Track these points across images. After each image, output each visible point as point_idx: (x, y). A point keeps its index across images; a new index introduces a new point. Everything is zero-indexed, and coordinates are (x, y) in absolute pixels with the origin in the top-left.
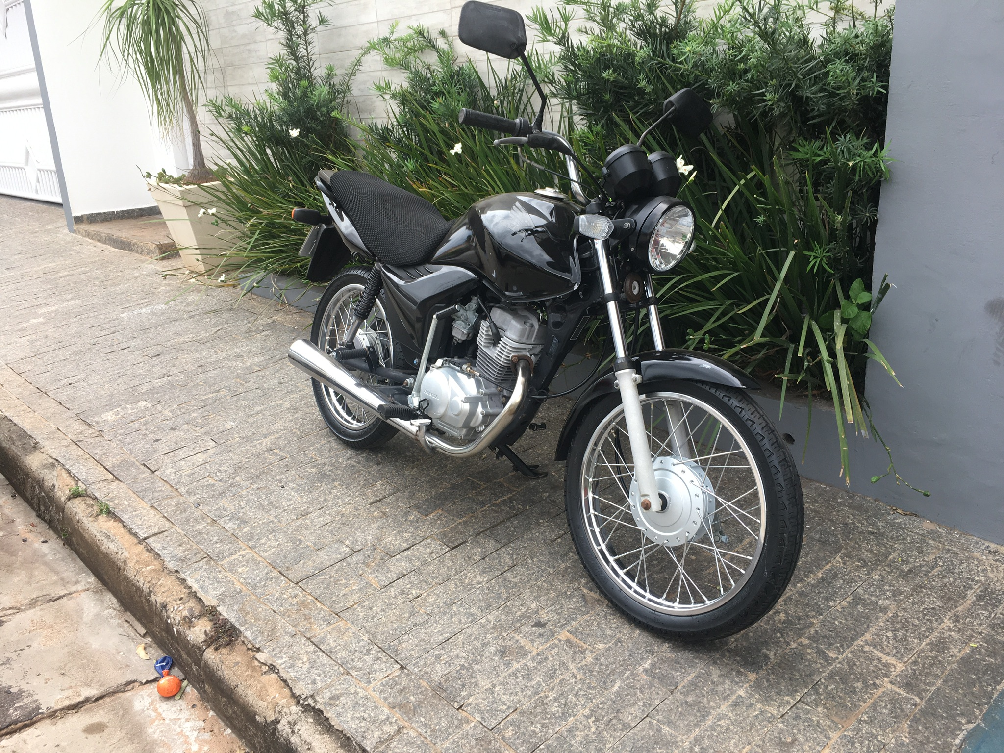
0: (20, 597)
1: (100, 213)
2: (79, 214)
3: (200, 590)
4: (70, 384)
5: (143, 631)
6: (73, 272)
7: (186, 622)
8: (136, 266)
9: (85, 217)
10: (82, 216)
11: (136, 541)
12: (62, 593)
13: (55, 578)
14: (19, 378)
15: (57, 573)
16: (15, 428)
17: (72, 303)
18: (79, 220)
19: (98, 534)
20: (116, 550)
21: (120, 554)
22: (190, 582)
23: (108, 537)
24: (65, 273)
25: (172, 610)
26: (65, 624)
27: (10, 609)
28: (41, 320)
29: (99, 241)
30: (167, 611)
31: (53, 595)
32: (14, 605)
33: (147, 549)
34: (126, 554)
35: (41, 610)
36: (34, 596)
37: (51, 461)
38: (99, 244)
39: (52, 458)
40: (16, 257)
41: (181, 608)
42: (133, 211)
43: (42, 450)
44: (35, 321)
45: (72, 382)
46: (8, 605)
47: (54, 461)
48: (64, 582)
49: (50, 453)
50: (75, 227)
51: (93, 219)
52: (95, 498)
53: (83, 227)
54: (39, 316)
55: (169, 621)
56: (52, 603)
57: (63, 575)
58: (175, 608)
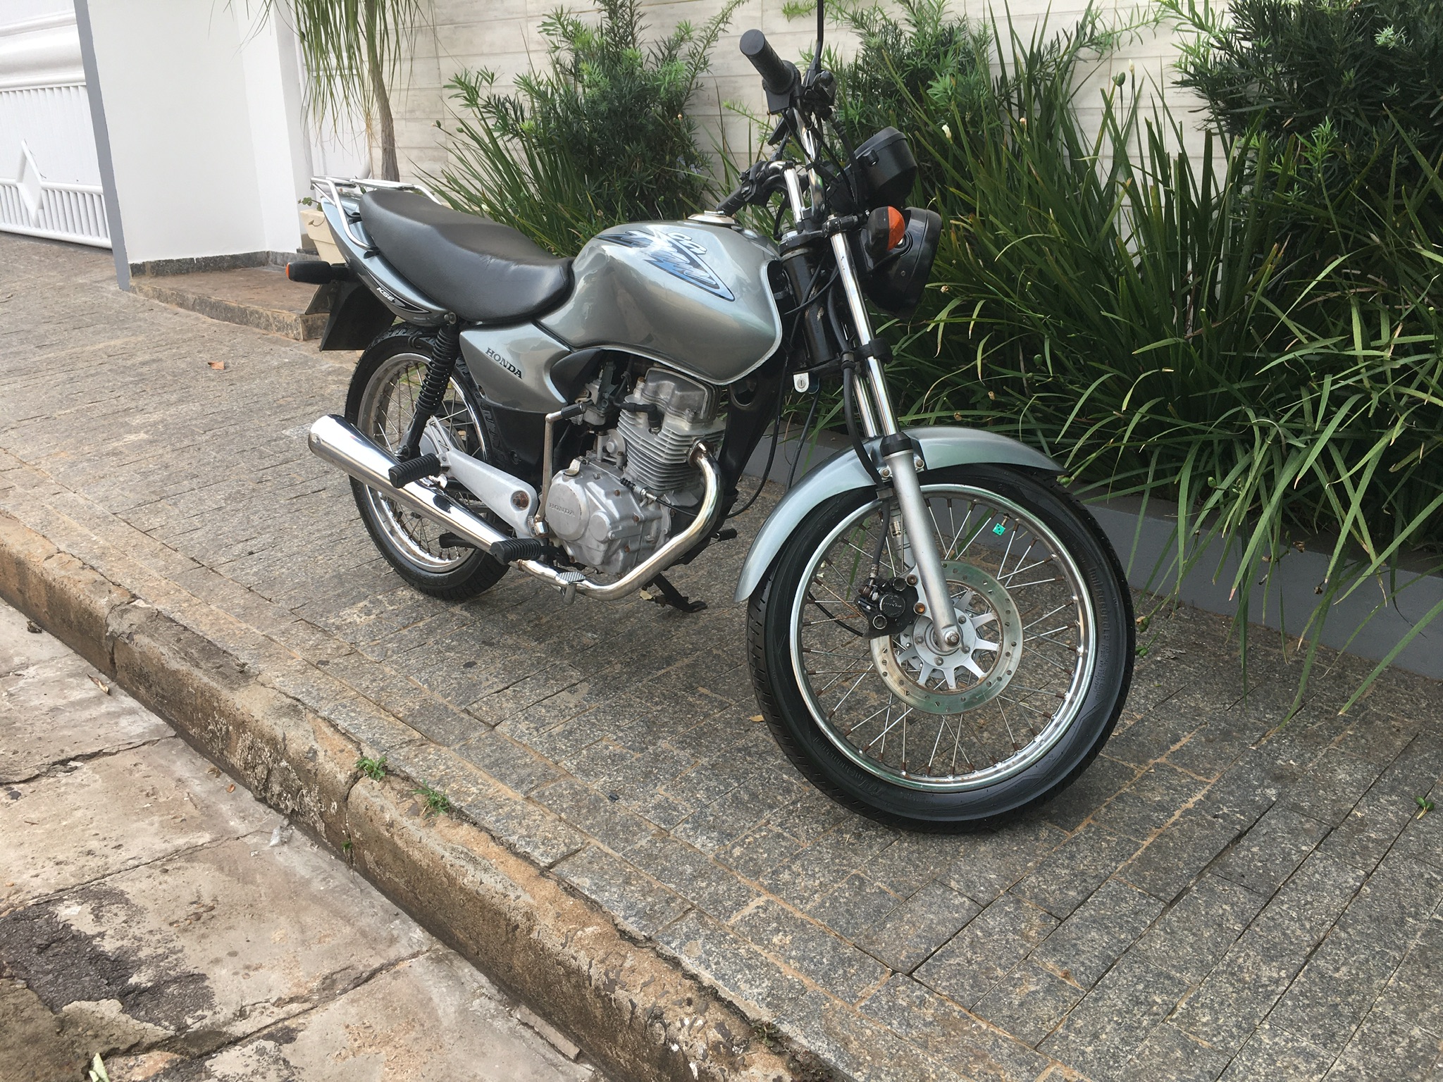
0: (300, 974)
1: (171, 261)
2: (139, 261)
3: (720, 983)
4: (251, 553)
5: (573, 1051)
6: (160, 356)
7: (719, 1053)
8: (267, 349)
9: (149, 266)
10: (144, 264)
11: (533, 871)
12: (376, 964)
13: (347, 930)
14: (146, 540)
15: (348, 920)
16: (187, 634)
17: (183, 408)
18: (138, 270)
19: (447, 854)
20: (499, 887)
21: (512, 896)
22: (689, 963)
23: (473, 861)
24: (147, 357)
25: (678, 1024)
26: (413, 1034)
27: (292, 1000)
28: (143, 436)
29: (181, 305)
30: (665, 1027)
31: (361, 968)
32: (295, 991)
33: (565, 889)
34: (526, 898)
35: (353, 1001)
36: (327, 971)
37: (289, 701)
38: (181, 310)
39: (288, 696)
40: (46, 327)
41: (700, 1022)
42: (222, 258)
43: (260, 679)
44: (133, 437)
45: (254, 549)
46: (286, 991)
47: (295, 702)
48: (370, 939)
49: (277, 685)
50: (133, 282)
51: (161, 269)
52: (407, 778)
53: (148, 283)
54: (137, 430)
55: (675, 1048)
56: (366, 987)
57: (360, 924)
58: (687, 1022)
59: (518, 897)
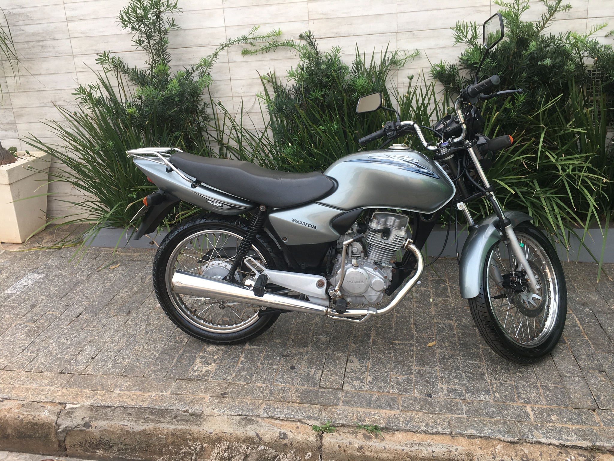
4: (93, 358)
20: (444, 449)
22: (543, 440)
23: (421, 445)
33: (468, 438)
34: (461, 448)
39: (233, 416)
41: (573, 457)
43: (205, 414)
47: (241, 417)
49: (219, 413)
52: (344, 426)
59: (457, 449)
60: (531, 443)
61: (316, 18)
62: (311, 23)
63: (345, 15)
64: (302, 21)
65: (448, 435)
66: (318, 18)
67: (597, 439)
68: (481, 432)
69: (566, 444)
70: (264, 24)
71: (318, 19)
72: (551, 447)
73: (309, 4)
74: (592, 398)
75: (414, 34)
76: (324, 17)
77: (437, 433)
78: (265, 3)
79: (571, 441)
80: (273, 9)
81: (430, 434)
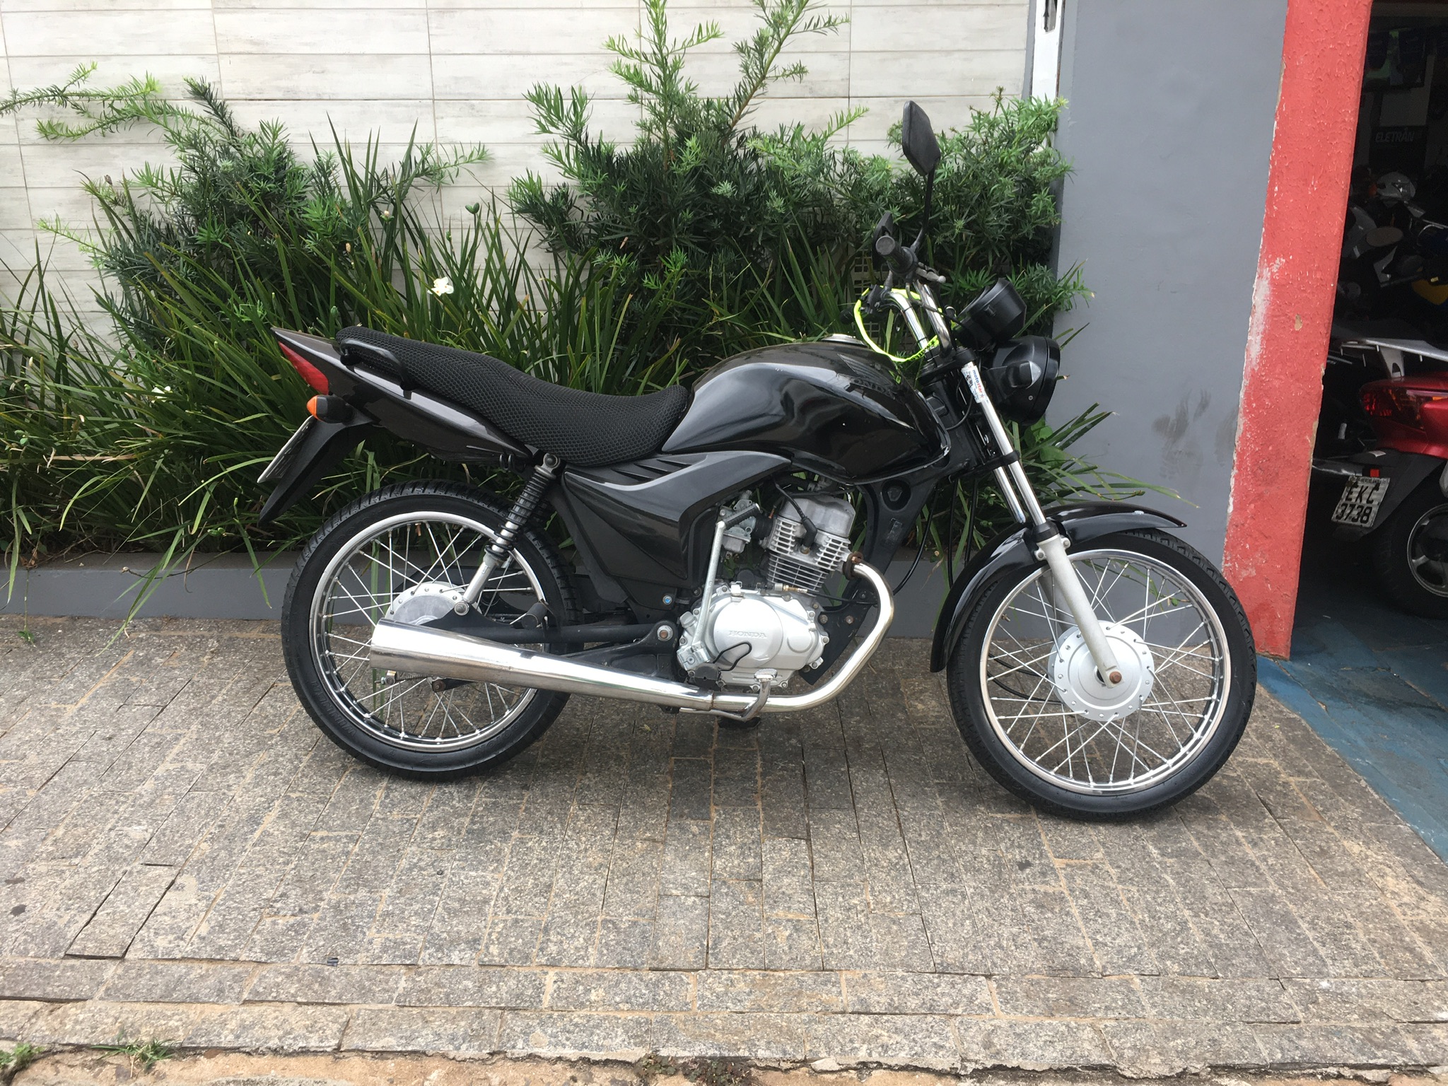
11: (326, 1059)
22: (546, 1052)
33: (373, 1057)
52: (79, 1048)
60: (516, 1060)
61: (234, 50)
62: (224, 61)
63: (307, 50)
64: (202, 56)
65: (329, 1053)
66: (242, 50)
67: (668, 1040)
68: (410, 1039)
69: (592, 1058)
70: (107, 57)
71: (240, 53)
72: (559, 1066)
73: (216, 16)
74: (702, 945)
75: (472, 107)
76: (254, 49)
77: (304, 1052)
78: (106, 7)
79: (609, 1049)
80: (127, 20)
81: (286, 1055)
